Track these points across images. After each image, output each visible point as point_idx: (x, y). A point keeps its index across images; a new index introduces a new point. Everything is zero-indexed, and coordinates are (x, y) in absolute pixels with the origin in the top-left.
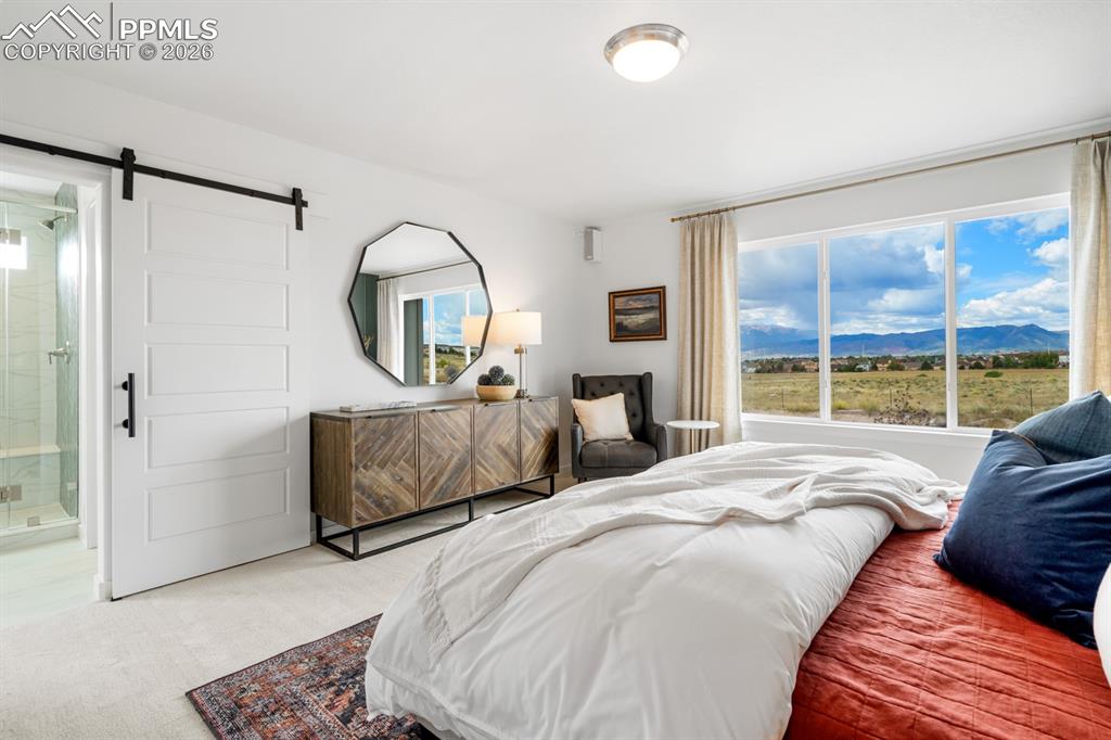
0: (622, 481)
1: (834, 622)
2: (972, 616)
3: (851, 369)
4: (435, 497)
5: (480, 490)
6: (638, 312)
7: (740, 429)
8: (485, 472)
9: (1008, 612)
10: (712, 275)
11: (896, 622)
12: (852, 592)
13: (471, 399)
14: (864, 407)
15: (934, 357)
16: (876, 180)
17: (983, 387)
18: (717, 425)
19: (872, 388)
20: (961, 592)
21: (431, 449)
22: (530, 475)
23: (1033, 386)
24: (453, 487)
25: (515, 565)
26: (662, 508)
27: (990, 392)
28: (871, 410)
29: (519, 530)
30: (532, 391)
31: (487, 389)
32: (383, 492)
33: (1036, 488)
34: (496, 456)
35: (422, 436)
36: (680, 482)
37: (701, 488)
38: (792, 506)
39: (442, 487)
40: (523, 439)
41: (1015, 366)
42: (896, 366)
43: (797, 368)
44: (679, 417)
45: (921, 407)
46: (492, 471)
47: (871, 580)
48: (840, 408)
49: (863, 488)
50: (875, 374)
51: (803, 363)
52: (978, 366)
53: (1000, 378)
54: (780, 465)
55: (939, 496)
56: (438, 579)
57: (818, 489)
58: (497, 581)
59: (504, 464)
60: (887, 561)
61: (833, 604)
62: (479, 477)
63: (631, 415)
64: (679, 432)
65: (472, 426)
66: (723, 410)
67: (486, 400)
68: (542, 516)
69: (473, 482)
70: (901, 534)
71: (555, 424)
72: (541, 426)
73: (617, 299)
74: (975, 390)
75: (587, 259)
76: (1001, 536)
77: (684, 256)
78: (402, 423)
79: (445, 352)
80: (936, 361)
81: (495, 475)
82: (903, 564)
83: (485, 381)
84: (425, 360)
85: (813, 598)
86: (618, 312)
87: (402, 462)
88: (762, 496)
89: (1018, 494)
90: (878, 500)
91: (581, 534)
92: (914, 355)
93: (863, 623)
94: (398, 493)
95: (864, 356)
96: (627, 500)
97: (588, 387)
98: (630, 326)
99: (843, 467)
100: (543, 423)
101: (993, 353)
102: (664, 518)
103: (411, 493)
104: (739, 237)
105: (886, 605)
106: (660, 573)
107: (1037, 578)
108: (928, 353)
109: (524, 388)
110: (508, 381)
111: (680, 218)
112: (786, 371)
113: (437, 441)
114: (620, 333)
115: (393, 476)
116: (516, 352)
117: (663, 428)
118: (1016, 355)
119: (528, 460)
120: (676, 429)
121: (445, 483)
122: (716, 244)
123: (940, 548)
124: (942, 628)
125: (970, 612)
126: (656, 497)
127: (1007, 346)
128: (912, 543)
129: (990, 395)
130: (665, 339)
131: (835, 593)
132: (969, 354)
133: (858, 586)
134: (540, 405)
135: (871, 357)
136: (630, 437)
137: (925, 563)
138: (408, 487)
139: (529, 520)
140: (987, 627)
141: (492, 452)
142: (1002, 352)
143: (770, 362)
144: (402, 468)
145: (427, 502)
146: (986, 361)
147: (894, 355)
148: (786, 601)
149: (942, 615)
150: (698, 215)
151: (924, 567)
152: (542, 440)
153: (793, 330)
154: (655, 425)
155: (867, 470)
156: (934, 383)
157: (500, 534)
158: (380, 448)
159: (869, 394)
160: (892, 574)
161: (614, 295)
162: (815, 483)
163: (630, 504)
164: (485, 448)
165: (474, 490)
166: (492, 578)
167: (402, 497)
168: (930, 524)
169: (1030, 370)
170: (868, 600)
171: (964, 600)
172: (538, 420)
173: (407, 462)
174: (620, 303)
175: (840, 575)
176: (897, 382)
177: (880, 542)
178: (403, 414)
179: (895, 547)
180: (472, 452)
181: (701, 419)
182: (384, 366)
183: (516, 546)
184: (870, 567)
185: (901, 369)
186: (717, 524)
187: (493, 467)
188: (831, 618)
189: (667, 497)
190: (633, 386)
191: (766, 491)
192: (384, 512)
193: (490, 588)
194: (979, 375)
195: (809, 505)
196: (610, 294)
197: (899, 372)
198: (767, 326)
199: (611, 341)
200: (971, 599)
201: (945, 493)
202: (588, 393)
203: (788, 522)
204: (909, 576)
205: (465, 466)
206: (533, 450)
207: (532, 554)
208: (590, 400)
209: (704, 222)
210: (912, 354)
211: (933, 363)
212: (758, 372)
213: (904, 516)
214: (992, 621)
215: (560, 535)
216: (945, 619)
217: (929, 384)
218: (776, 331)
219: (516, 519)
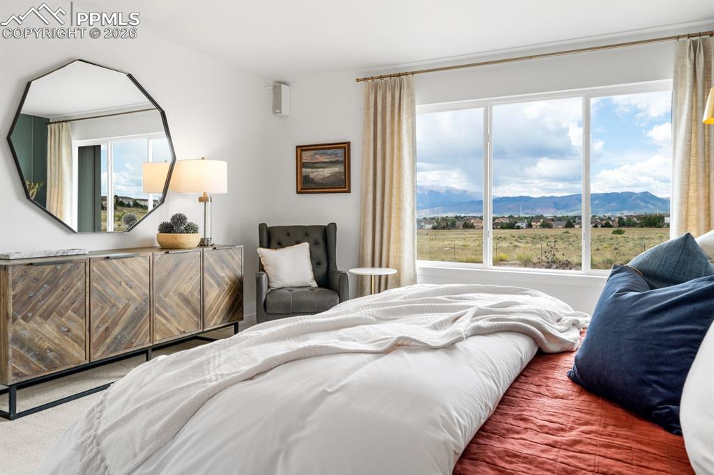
0: (301, 319)
1: (484, 432)
2: (594, 418)
3: (511, 226)
4: (108, 348)
5: (159, 339)
6: (324, 165)
7: (415, 275)
8: (163, 321)
9: (621, 412)
10: (392, 133)
11: (535, 428)
12: (501, 406)
13: (152, 247)
14: (520, 259)
15: (575, 217)
16: (531, 57)
17: (611, 242)
18: (395, 271)
19: (527, 243)
20: (587, 400)
21: (104, 298)
22: (212, 324)
23: (646, 241)
24: (128, 337)
25: (186, 402)
26: (337, 341)
27: (616, 246)
28: (526, 262)
29: (192, 368)
30: (217, 240)
31: (169, 238)
32: (46, 345)
33: (642, 309)
34: (177, 305)
35: (94, 284)
36: (356, 318)
37: (375, 323)
38: (453, 333)
39: (116, 338)
40: (206, 287)
41: (633, 225)
42: (547, 225)
43: (468, 226)
44: (361, 265)
45: (565, 258)
46: (172, 319)
47: (518, 395)
48: (502, 260)
49: (513, 319)
50: (530, 231)
51: (472, 221)
52: (607, 225)
53: (623, 235)
54: (447, 302)
55: (573, 324)
56: (99, 423)
57: (477, 320)
58: (166, 419)
59: (185, 313)
60: (531, 379)
61: (485, 415)
62: (157, 326)
63: (315, 263)
64: (360, 278)
65: (151, 274)
66: (400, 257)
67: (166, 248)
68: (217, 354)
69: (152, 331)
70: (543, 357)
71: (239, 273)
72: (226, 275)
73: (304, 153)
74: (605, 244)
75: (276, 113)
76: (617, 350)
77: (368, 114)
78: (70, 271)
79: (129, 206)
80: (577, 220)
81: (176, 324)
82: (544, 380)
83: (166, 228)
84: (103, 213)
85: (467, 410)
86: (304, 165)
87: (69, 311)
88: (429, 328)
89: (629, 314)
90: (525, 328)
91: (255, 368)
92: (560, 215)
93: (509, 431)
94: (64, 345)
95: (522, 215)
96: (304, 336)
97: (273, 237)
98: (316, 180)
99: (499, 302)
100: (227, 270)
101: (618, 215)
102: (341, 349)
103: (80, 346)
104: (417, 101)
105: (528, 414)
106: (330, 398)
107: (642, 382)
108: (571, 214)
109: (208, 236)
110: (191, 229)
111: (365, 79)
112: (458, 228)
113: (111, 289)
114: (307, 186)
115: (59, 327)
116: (201, 200)
117: (345, 274)
118: (635, 217)
119: (211, 308)
120: (358, 276)
121: (120, 333)
122: (397, 105)
123: (572, 366)
124: (571, 429)
125: (593, 415)
126: (332, 333)
127: (629, 210)
128: (552, 363)
129: (616, 249)
130: (349, 191)
131: (486, 405)
132: (601, 215)
133: (506, 401)
134: (224, 253)
135: (527, 216)
136: (314, 284)
137: (561, 378)
138: (76, 339)
139: (204, 358)
140: (605, 426)
141: (173, 300)
142: (625, 214)
143: (444, 219)
144: (69, 319)
145: (99, 353)
146: (613, 221)
147: (545, 215)
148: (444, 415)
149: (572, 419)
150: (380, 77)
151: (559, 382)
152: (226, 288)
153: (465, 192)
154: (339, 272)
155: (518, 304)
156: (574, 238)
157: (172, 373)
158: (44, 297)
159: (525, 249)
160: (535, 389)
161: (301, 149)
162: (474, 316)
163: (308, 339)
164: (165, 297)
165: (152, 340)
166: (161, 417)
167: (70, 349)
168: (566, 347)
169: (645, 228)
170: (515, 411)
171: (589, 406)
172: (223, 268)
173: (75, 312)
174: (307, 157)
175: (491, 389)
176: (547, 238)
177: (526, 362)
178: (71, 261)
179: (537, 367)
180: (150, 301)
181: (380, 266)
182: (54, 214)
183: (188, 383)
184: (517, 385)
185: (550, 226)
186: (387, 352)
187: (174, 316)
188: (482, 429)
189: (342, 332)
190: (318, 236)
191: (432, 323)
192: (46, 366)
193: (157, 427)
194: (608, 232)
195: (469, 334)
196: (297, 147)
197: (549, 230)
198: (443, 187)
199: (298, 193)
200: (594, 405)
201: (578, 321)
202: (274, 243)
203: (450, 347)
204: (548, 390)
205: (142, 315)
206: (217, 298)
207: (203, 389)
208: (276, 249)
209: (386, 84)
210: (559, 214)
211: (574, 222)
212: (434, 228)
213: (546, 342)
214: (609, 421)
215: (234, 370)
216: (574, 422)
217: (571, 240)
218: (450, 192)
219: (189, 359)
